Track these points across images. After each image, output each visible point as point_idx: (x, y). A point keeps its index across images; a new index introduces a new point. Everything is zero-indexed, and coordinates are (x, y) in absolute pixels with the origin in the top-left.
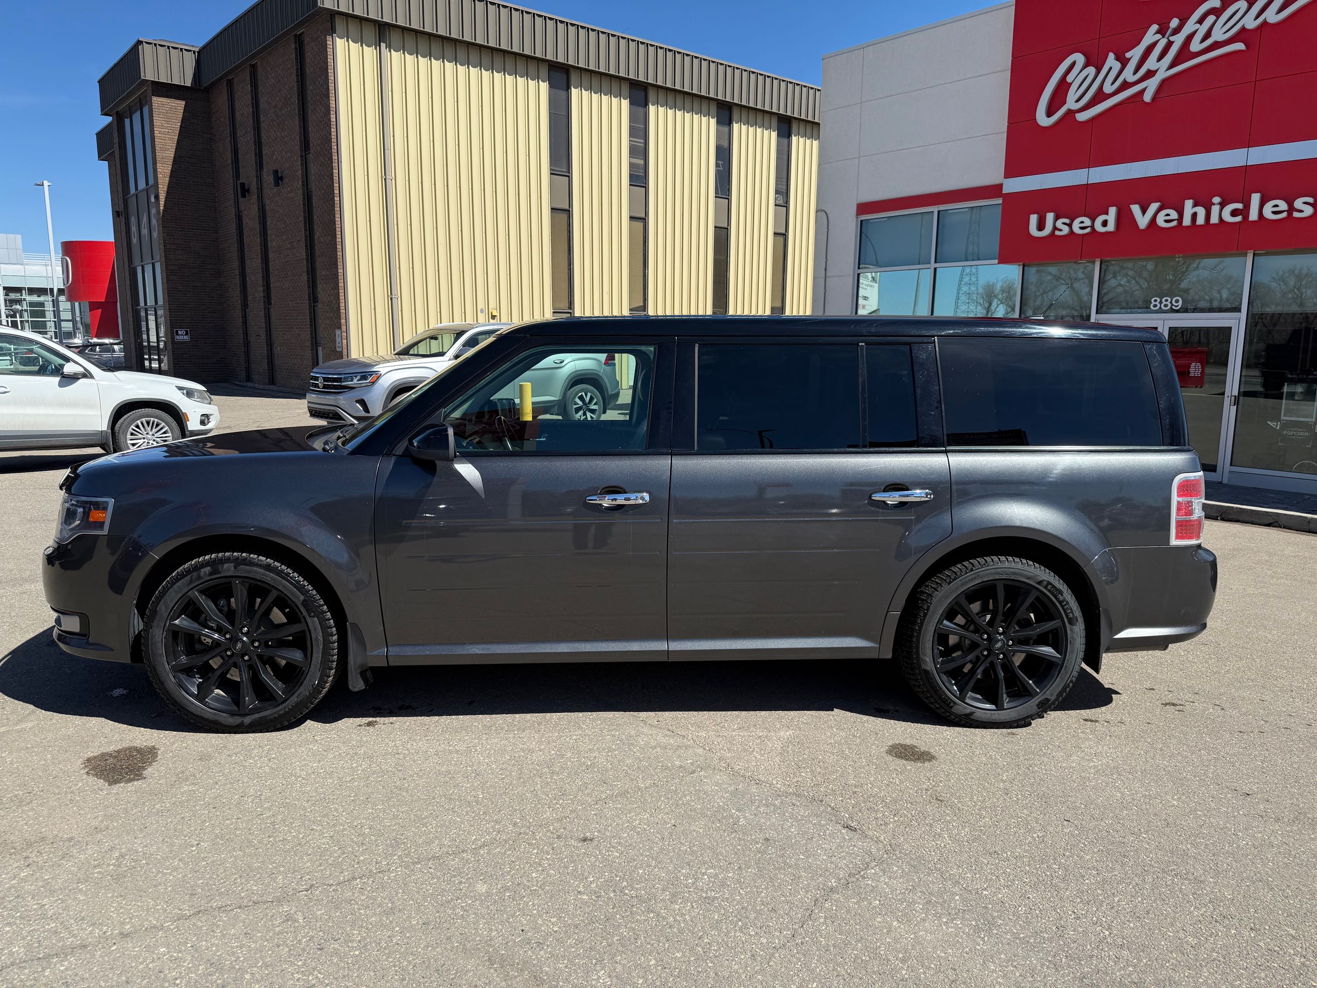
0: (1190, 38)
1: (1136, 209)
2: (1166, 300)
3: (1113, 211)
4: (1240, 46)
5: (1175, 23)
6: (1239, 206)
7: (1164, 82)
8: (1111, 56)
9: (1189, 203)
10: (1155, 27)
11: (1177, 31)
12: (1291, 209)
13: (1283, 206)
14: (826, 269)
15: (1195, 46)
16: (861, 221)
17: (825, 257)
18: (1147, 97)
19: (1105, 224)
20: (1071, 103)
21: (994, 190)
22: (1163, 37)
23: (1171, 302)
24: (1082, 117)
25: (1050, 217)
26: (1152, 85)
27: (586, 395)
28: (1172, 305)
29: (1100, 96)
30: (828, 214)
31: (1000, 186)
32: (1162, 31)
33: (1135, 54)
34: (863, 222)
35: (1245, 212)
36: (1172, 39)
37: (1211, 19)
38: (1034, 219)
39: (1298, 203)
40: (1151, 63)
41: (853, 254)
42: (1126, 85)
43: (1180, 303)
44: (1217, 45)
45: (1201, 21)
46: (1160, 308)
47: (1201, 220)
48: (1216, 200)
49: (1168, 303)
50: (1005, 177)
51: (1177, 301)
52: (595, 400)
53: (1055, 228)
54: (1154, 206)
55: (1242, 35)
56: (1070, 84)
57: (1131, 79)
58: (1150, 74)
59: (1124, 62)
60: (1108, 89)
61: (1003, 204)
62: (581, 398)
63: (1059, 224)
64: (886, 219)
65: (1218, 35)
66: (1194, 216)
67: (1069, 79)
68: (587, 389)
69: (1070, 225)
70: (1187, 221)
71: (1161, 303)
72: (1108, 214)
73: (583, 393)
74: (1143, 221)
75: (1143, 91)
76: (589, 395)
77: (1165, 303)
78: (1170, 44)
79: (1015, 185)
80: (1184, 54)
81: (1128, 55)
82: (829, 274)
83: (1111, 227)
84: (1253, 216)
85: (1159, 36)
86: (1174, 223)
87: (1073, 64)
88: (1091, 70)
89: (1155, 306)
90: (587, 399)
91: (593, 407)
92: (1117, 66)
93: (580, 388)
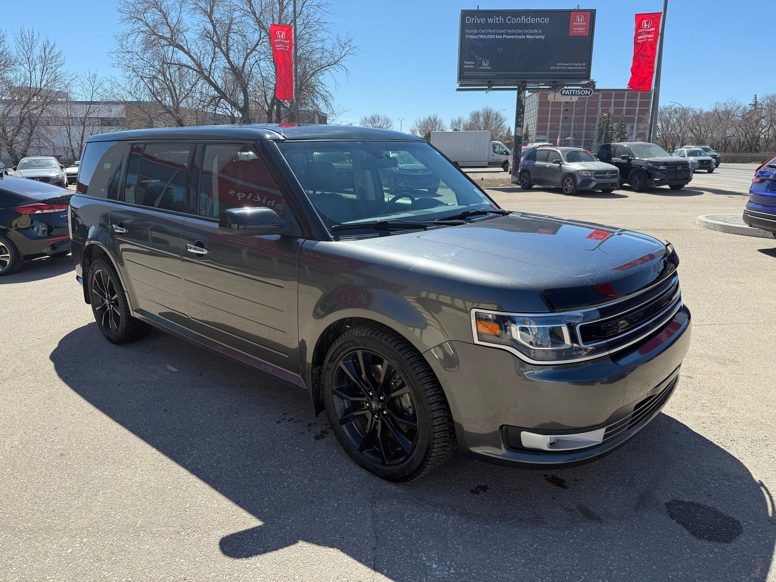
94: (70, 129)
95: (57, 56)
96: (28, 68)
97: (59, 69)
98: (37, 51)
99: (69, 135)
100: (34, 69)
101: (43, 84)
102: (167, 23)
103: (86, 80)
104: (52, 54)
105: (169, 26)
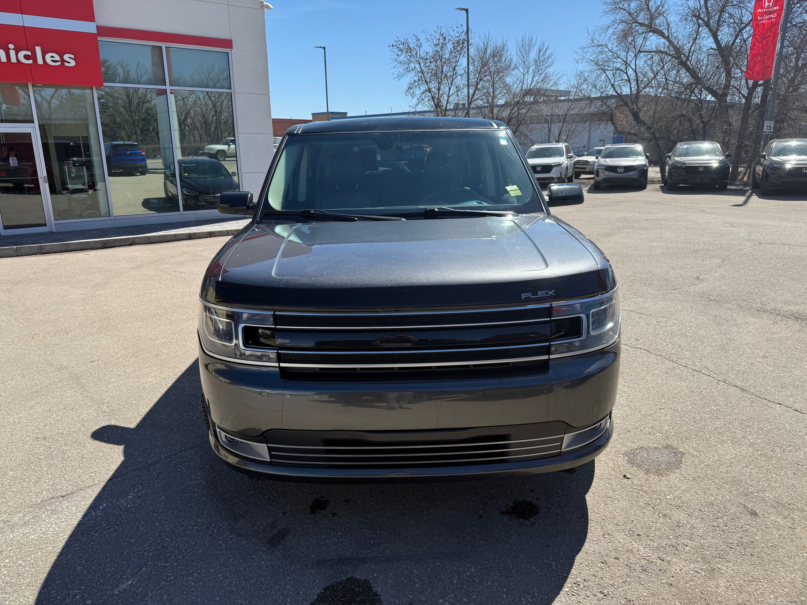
94: (551, 125)
95: (549, 57)
96: (523, 72)
97: (548, 70)
98: (533, 55)
99: (550, 131)
100: (528, 72)
101: (533, 85)
102: (648, 8)
103: (573, 78)
104: (545, 56)
105: (650, 11)
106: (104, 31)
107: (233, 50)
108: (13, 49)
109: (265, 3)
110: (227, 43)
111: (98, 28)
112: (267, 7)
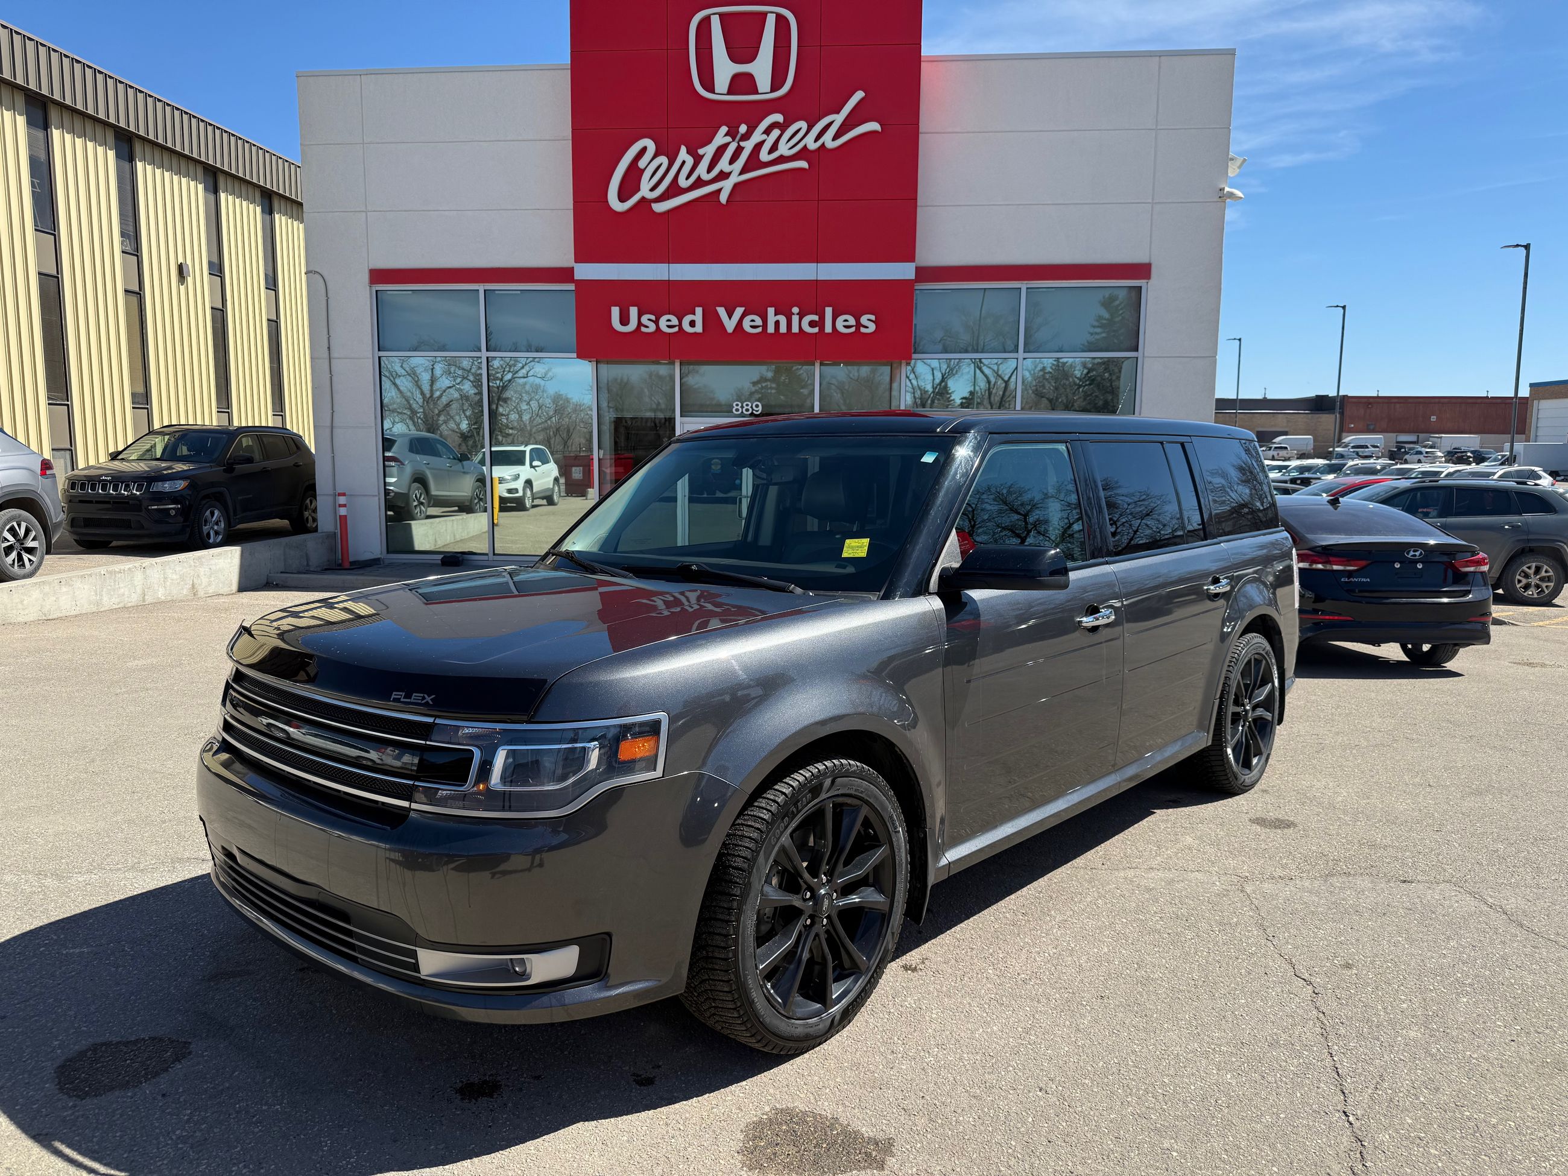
0: (759, 146)
1: (722, 311)
2: (747, 405)
3: (699, 311)
4: (803, 164)
5: (743, 129)
6: (816, 318)
7: (736, 186)
8: (683, 149)
9: (771, 311)
10: (724, 129)
11: (746, 137)
12: (859, 325)
13: (852, 321)
14: (329, 348)
15: (764, 156)
16: (377, 291)
17: (326, 333)
18: (723, 198)
19: (692, 324)
20: (645, 191)
21: (564, 274)
22: (733, 140)
23: (752, 407)
24: (660, 208)
25: (634, 311)
26: (727, 185)
27: (19, 525)
28: (753, 410)
29: (675, 190)
30: (325, 278)
31: (572, 270)
32: (732, 133)
33: (708, 151)
34: (379, 292)
35: (820, 324)
36: (742, 144)
37: (776, 133)
38: (615, 311)
39: (864, 320)
40: (723, 165)
41: (370, 331)
42: (699, 183)
43: (760, 408)
44: (782, 159)
45: (767, 132)
46: (742, 412)
47: (783, 329)
48: (795, 310)
49: (749, 407)
50: (576, 261)
51: (757, 406)
52: (33, 534)
53: (640, 324)
54: (739, 311)
55: (804, 154)
56: (643, 171)
57: (706, 177)
58: (723, 176)
59: (698, 159)
60: (683, 183)
61: (577, 290)
62: (12, 530)
63: (645, 319)
64: (410, 292)
65: (784, 149)
66: (777, 323)
67: (642, 164)
68: (20, 516)
69: (656, 322)
70: (771, 329)
71: (742, 407)
72: (694, 314)
73: (15, 524)
74: (730, 325)
75: (719, 191)
76: (24, 525)
77: (746, 407)
78: (739, 150)
79: (587, 271)
80: (753, 162)
81: (701, 151)
82: (334, 354)
83: (699, 328)
84: (828, 329)
85: (728, 139)
86: (759, 330)
87: (644, 150)
88: (663, 160)
89: (737, 410)
90: (22, 533)
91: (30, 544)
92: (690, 161)
93: (12, 513)
106: (925, 274)
107: (1152, 282)
108: (797, 314)
109: (1227, 189)
110: (1142, 271)
111: (918, 270)
112: (1231, 195)
